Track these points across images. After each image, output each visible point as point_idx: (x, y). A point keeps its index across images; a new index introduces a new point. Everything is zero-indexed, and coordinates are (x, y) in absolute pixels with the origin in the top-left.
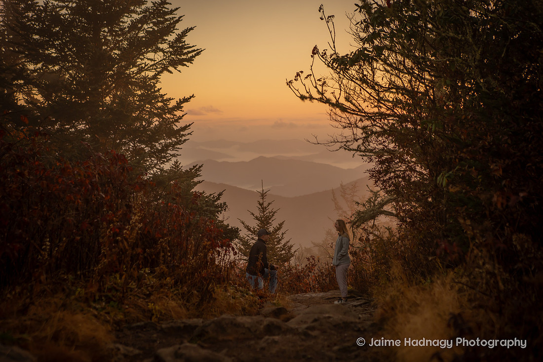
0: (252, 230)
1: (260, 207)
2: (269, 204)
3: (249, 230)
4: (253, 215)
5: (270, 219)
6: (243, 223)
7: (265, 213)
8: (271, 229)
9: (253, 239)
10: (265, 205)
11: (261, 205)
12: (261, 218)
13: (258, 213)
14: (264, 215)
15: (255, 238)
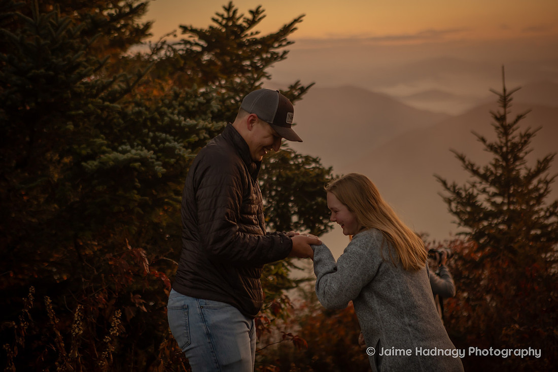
0: (482, 171)
1: (497, 124)
2: (519, 117)
3: (475, 172)
4: (483, 140)
5: (520, 150)
6: (462, 158)
7: (510, 137)
8: (523, 173)
9: (484, 191)
10: (510, 119)
11: (501, 119)
12: (501, 148)
13: (493, 137)
14: (507, 141)
15: (488, 190)
